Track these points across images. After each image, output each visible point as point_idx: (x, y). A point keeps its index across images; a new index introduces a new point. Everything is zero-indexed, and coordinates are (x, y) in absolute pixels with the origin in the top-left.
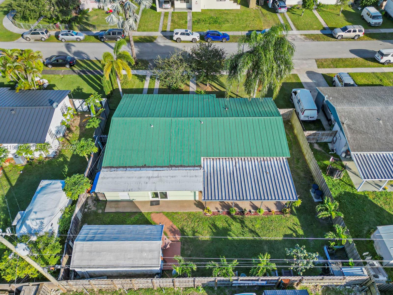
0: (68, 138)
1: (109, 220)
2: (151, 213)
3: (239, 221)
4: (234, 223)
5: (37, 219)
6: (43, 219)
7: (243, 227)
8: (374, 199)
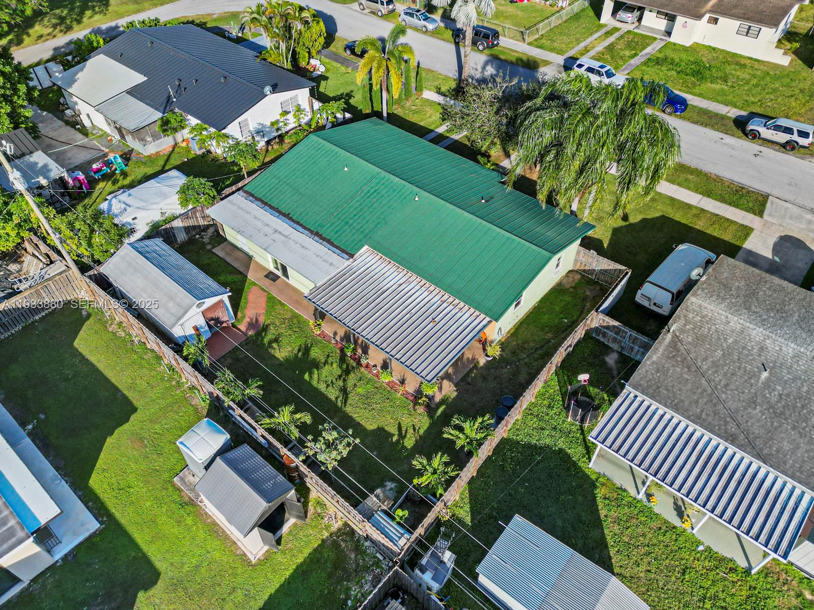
0: (270, 148)
1: (206, 262)
2: (255, 284)
3: (344, 366)
4: (335, 365)
5: (124, 203)
6: (130, 206)
7: (340, 378)
8: (605, 498)
